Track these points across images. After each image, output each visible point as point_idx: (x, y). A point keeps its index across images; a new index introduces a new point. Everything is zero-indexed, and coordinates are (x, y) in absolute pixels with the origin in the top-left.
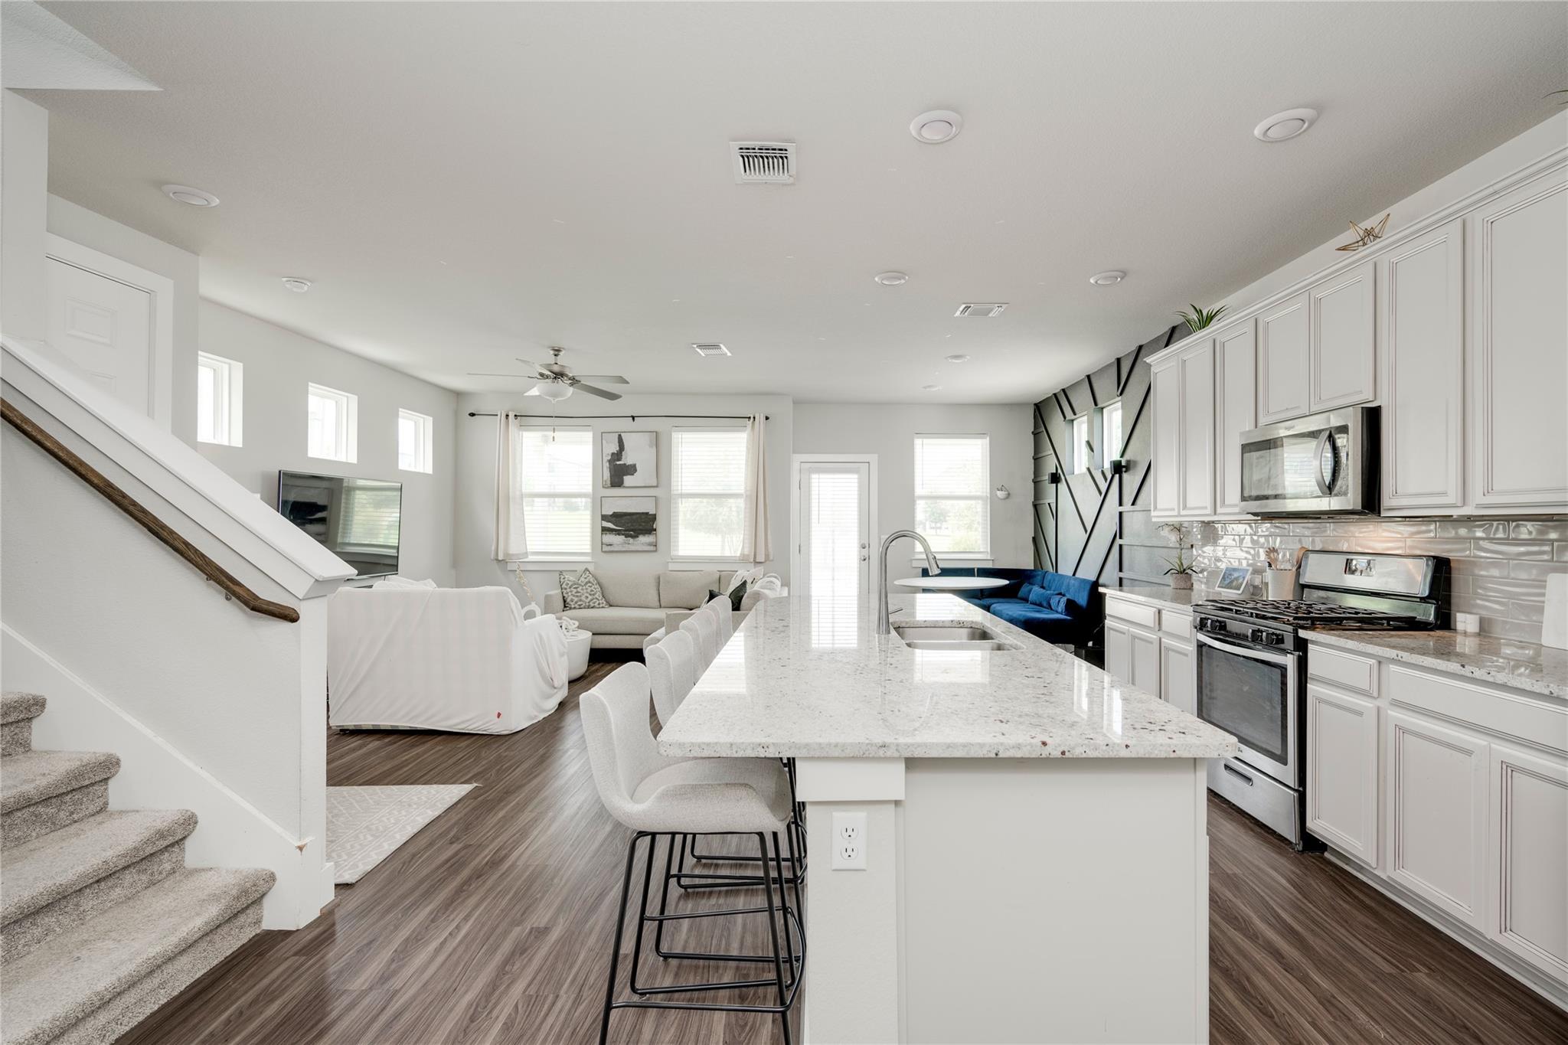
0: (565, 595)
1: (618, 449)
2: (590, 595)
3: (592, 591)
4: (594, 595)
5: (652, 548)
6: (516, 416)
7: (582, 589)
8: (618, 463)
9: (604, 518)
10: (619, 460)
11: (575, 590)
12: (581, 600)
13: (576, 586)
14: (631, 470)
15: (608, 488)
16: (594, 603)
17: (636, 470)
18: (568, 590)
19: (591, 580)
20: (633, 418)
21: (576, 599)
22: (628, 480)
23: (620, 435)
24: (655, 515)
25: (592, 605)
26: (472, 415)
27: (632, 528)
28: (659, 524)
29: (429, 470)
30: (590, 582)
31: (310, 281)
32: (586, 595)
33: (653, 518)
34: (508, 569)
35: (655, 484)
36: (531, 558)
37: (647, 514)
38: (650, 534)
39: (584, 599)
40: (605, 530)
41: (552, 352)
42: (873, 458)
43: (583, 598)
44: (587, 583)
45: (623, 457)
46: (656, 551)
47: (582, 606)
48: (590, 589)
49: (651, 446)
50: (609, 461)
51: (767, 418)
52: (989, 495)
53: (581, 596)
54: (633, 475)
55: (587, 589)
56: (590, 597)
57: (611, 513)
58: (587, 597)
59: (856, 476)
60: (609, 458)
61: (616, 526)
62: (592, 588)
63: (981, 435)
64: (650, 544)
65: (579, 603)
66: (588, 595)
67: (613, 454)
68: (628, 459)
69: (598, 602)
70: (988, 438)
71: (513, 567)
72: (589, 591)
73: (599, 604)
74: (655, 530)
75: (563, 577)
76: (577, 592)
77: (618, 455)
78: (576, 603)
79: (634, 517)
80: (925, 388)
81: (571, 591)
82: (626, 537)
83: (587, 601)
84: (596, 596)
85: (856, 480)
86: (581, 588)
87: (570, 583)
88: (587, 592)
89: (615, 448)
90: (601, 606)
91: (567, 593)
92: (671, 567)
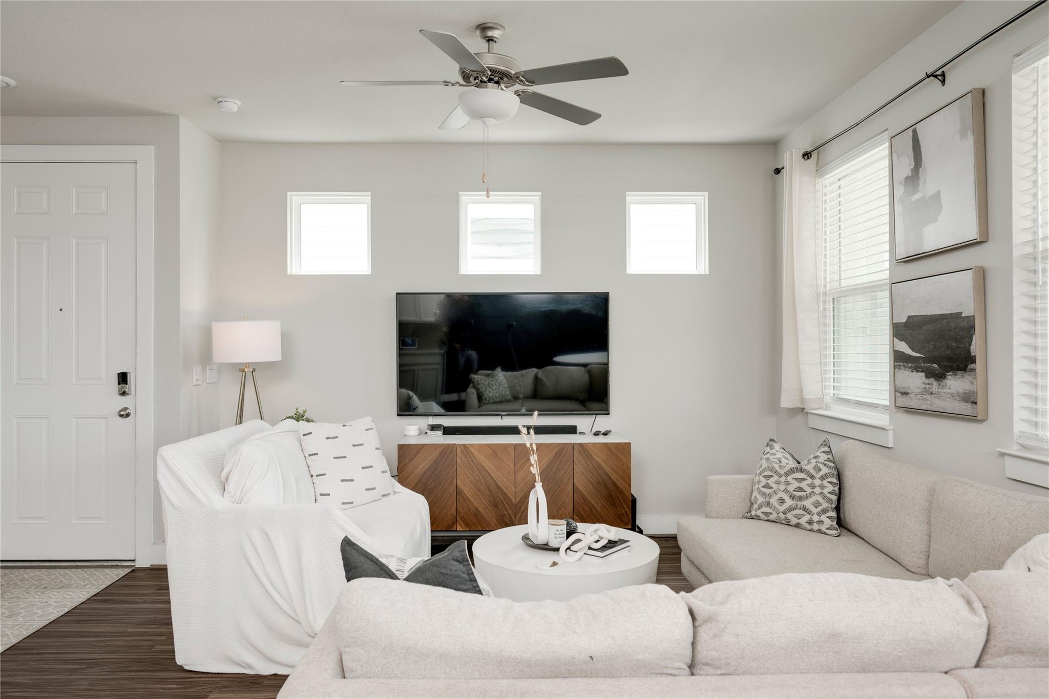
1: (915, 164)
2: (792, 497)
3: (801, 490)
4: (801, 498)
5: (966, 408)
7: (778, 482)
8: (916, 197)
9: (897, 331)
10: (918, 189)
12: (768, 504)
14: (934, 208)
16: (798, 517)
17: (941, 208)
20: (938, 75)
21: (761, 500)
22: (929, 236)
23: (917, 131)
24: (974, 321)
25: (794, 521)
27: (937, 355)
30: (801, 471)
32: (780, 495)
33: (971, 329)
35: (977, 237)
37: (961, 317)
38: (965, 370)
39: (777, 505)
40: (897, 358)
43: (774, 500)
44: (792, 471)
45: (923, 181)
46: (972, 418)
47: (772, 517)
48: (796, 484)
50: (903, 198)
53: (770, 496)
54: (935, 220)
55: (788, 483)
56: (789, 502)
57: (904, 320)
58: (782, 501)
60: (904, 190)
61: (913, 349)
62: (803, 485)
64: (965, 399)
65: (765, 509)
66: (785, 496)
67: (909, 179)
68: (927, 185)
69: (807, 517)
72: (791, 488)
73: (810, 522)
74: (973, 361)
76: (767, 486)
77: (915, 180)
78: (760, 507)
79: (940, 326)
82: (927, 377)
83: (782, 508)
84: (808, 503)
86: (776, 478)
88: (786, 491)
89: (908, 165)
90: (816, 527)
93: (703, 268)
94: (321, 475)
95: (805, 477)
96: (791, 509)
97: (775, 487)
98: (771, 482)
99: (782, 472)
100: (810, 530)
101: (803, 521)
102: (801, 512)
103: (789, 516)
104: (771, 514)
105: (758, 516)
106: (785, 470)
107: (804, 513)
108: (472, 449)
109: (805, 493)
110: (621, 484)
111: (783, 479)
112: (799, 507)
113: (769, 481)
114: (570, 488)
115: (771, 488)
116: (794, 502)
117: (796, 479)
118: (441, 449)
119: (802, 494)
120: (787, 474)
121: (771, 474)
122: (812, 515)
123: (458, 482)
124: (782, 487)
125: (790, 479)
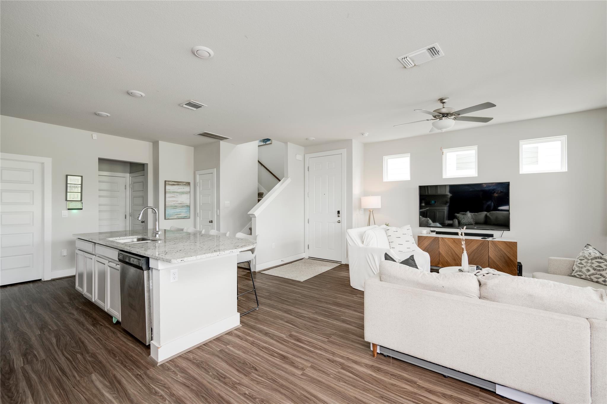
2: (595, 269)
3: (600, 267)
4: (599, 270)
7: (587, 262)
12: (580, 271)
21: (577, 269)
25: (595, 280)
32: (588, 268)
39: (585, 272)
43: (584, 270)
44: (597, 258)
47: (582, 277)
48: (597, 264)
53: (582, 268)
55: (593, 263)
56: (592, 271)
58: (588, 271)
62: (602, 265)
65: (578, 273)
66: (590, 269)
69: (603, 279)
72: (594, 265)
76: (581, 263)
78: (577, 272)
83: (588, 274)
84: (604, 273)
86: (586, 260)
88: (591, 266)
93: (565, 169)
94: (392, 242)
95: (604, 261)
96: (593, 274)
97: (585, 264)
98: (583, 262)
99: (590, 258)
100: (605, 285)
101: (601, 280)
102: (599, 276)
103: (592, 277)
104: (582, 275)
105: (575, 276)
106: (591, 258)
107: (601, 277)
108: (445, 239)
109: (602, 269)
110: (512, 258)
111: (590, 261)
112: (598, 274)
113: (582, 262)
114: (487, 256)
115: (583, 264)
116: (595, 271)
117: (597, 262)
118: (433, 238)
119: (600, 268)
120: (592, 259)
121: (583, 258)
122: (606, 278)
123: (440, 250)
124: (589, 265)
125: (594, 261)
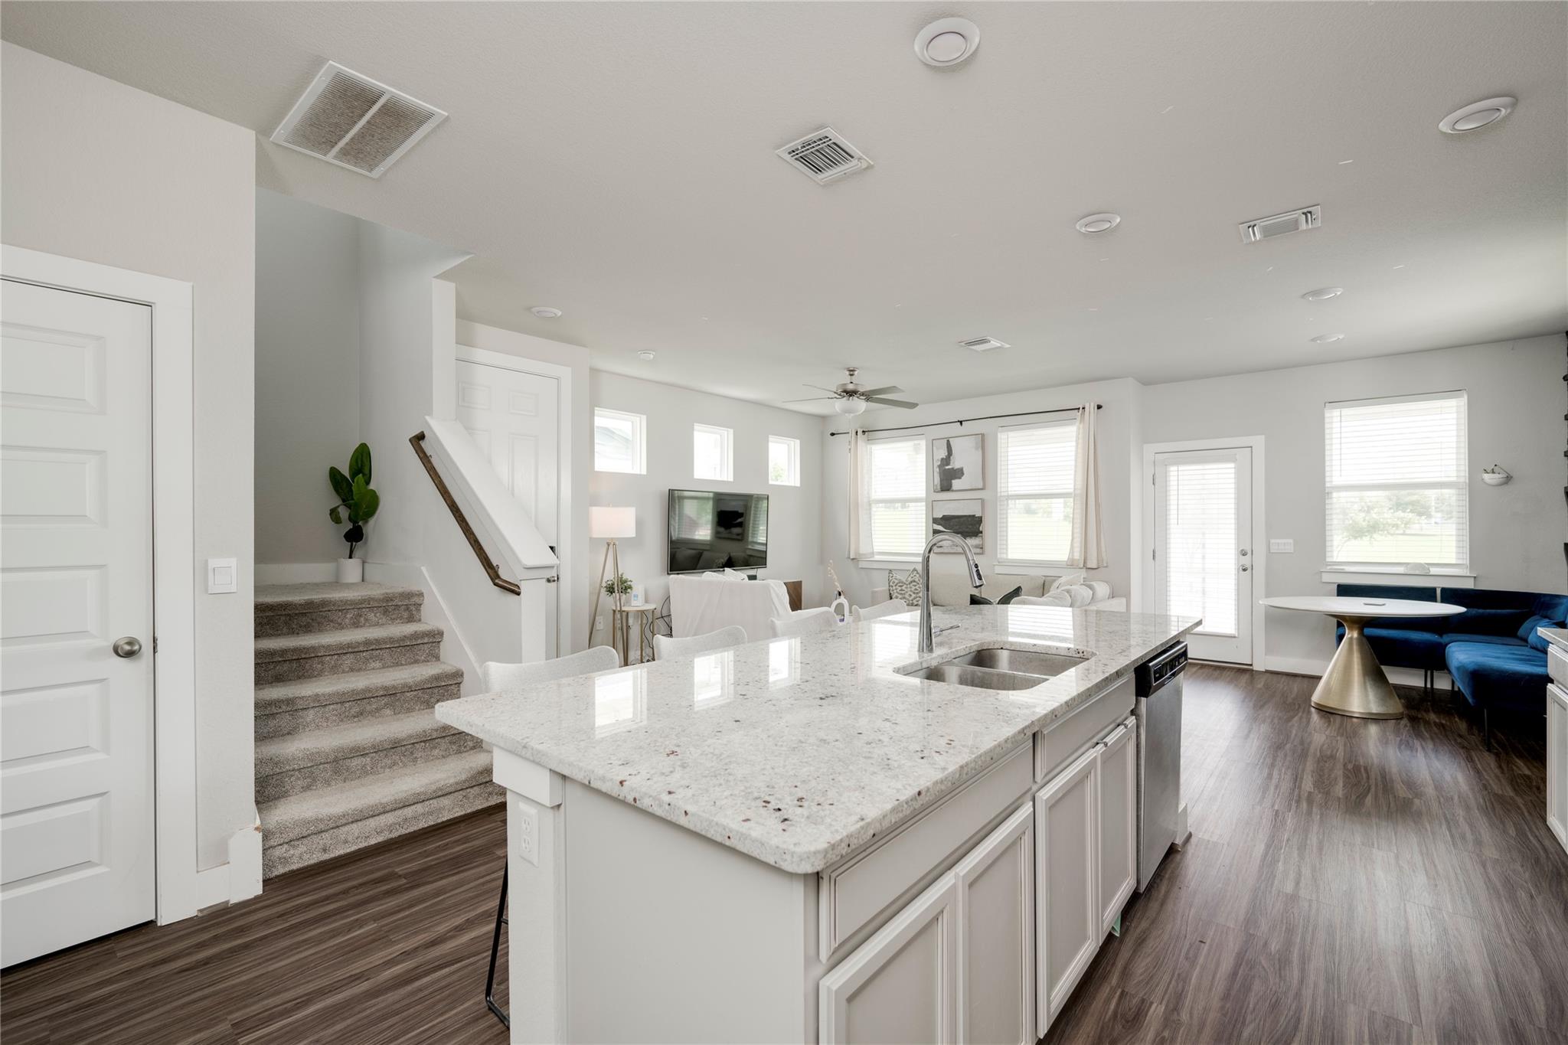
0: (892, 592)
1: (947, 454)
2: (914, 593)
3: (916, 590)
4: (917, 593)
5: (978, 551)
6: (863, 432)
7: (906, 588)
8: (947, 467)
9: (935, 521)
10: (948, 464)
11: (900, 588)
13: (901, 584)
14: (958, 473)
15: (938, 492)
17: (963, 474)
18: (894, 588)
19: (917, 580)
20: (961, 422)
22: (956, 484)
23: (948, 441)
24: (981, 517)
25: (916, 603)
26: (833, 434)
27: (960, 530)
28: (986, 527)
29: (798, 484)
30: (915, 581)
31: (654, 351)
32: (910, 593)
33: (979, 520)
34: (860, 566)
35: (981, 487)
36: (877, 558)
37: (974, 516)
38: (976, 536)
40: (936, 532)
41: (848, 373)
42: (1258, 442)
45: (951, 462)
46: (982, 554)
48: (914, 588)
49: (977, 449)
50: (939, 466)
51: (1099, 407)
52: (1467, 481)
53: (904, 594)
54: (960, 478)
55: (911, 588)
56: (914, 596)
57: (941, 516)
59: (1232, 465)
60: (939, 463)
61: (946, 528)
62: (917, 587)
63: (1452, 392)
64: (977, 547)
66: (911, 593)
67: (942, 459)
68: (956, 463)
70: (1466, 397)
71: (862, 565)
74: (981, 532)
75: (891, 575)
77: (946, 460)
79: (962, 520)
80: (1313, 340)
81: (896, 589)
83: (910, 599)
84: (921, 595)
85: (1233, 471)
86: (905, 586)
87: (896, 581)
88: (911, 591)
89: (943, 454)
91: (893, 590)
92: (998, 570)
96: (915, 598)
98: (903, 588)
103: (914, 601)
